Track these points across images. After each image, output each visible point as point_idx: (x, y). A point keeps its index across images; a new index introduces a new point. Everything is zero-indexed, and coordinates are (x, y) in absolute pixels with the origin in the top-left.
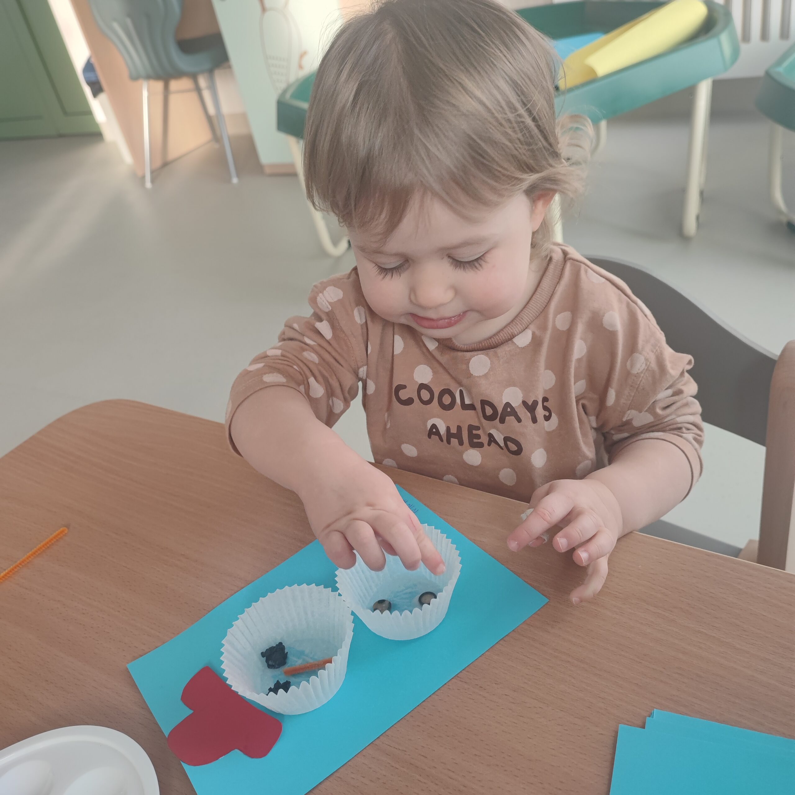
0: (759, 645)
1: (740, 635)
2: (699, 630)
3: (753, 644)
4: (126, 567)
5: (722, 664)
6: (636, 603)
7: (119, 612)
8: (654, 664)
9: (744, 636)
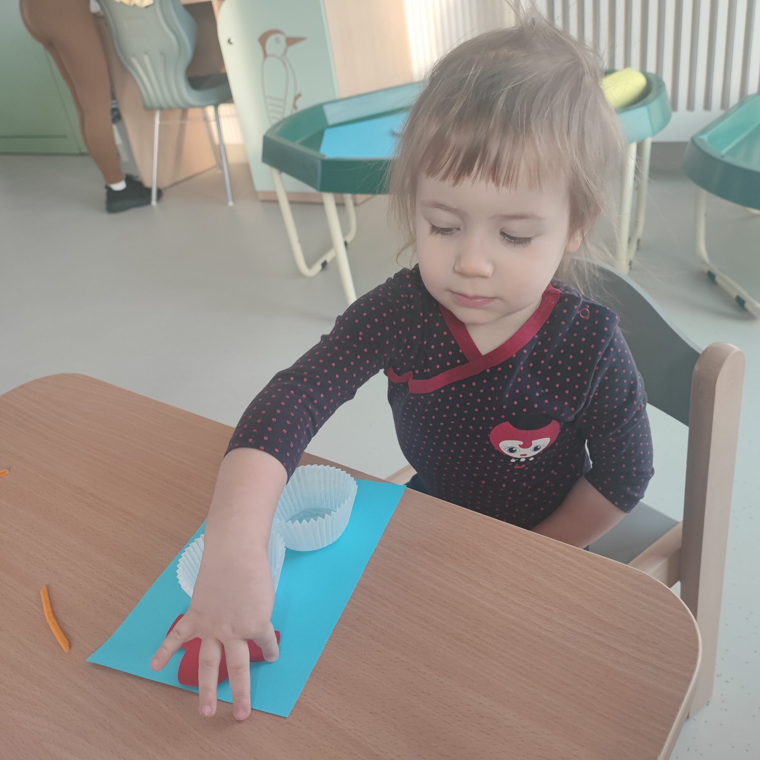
0: (497, 584)
1: (486, 576)
2: (457, 571)
3: (493, 583)
4: (45, 500)
5: (464, 595)
6: (419, 549)
7: (31, 532)
8: (415, 593)
9: (488, 577)
